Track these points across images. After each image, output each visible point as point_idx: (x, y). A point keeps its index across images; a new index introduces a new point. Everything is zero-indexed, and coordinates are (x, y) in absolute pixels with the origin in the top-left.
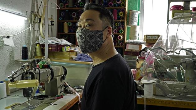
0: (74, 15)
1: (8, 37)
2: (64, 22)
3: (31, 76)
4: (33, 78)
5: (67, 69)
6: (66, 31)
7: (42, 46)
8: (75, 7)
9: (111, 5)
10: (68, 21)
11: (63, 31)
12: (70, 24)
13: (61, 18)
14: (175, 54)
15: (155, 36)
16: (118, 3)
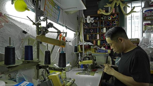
0: (91, 31)
1: (70, 42)
2: (87, 35)
3: (88, 58)
4: (89, 60)
5: (96, 56)
6: (88, 39)
7: (81, 46)
8: (92, 27)
9: (111, 25)
10: (88, 34)
11: (86, 39)
12: (89, 35)
13: (85, 33)
14: (151, 47)
15: (136, 39)
16: (114, 24)
